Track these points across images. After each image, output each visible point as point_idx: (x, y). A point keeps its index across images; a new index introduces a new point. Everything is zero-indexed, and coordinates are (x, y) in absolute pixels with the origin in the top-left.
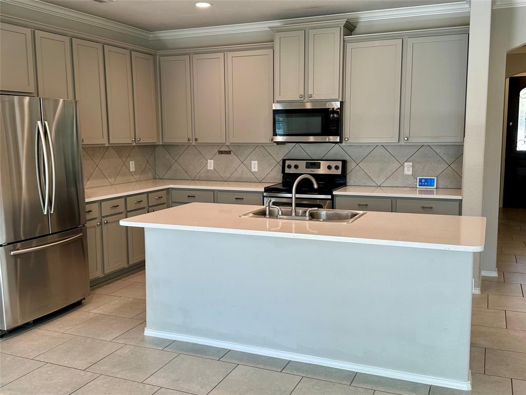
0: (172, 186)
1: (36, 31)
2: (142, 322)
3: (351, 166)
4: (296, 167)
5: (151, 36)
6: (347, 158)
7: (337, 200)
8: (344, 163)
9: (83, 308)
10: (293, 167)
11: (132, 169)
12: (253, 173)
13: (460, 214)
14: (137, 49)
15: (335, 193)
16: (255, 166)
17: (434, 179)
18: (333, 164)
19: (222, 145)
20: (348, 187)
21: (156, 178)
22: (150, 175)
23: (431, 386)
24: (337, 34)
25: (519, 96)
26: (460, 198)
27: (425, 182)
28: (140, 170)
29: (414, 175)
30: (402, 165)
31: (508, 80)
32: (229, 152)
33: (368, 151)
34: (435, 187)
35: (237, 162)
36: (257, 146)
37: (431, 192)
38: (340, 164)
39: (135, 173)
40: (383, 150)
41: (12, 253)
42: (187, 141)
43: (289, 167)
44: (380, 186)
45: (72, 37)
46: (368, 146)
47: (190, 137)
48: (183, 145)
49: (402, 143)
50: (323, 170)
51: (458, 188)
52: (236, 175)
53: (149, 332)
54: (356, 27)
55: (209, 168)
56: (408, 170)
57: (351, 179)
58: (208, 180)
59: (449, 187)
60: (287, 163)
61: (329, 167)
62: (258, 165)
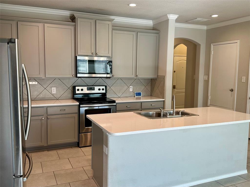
4: (82, 90)
8: (106, 87)
12: (53, 95)
17: (141, 93)
18: (101, 88)
26: (164, 100)
27: (138, 94)
29: (133, 91)
30: (129, 87)
34: (141, 96)
36: (55, 79)
40: (120, 81)
43: (78, 90)
44: (120, 97)
52: (41, 96)
56: (131, 89)
59: (145, 96)
60: (77, 88)
61: (99, 89)
62: (56, 90)
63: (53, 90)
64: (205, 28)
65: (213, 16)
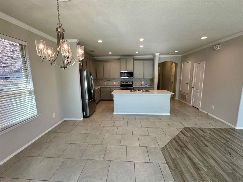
0: (101, 87)
2: (113, 112)
3: (133, 82)
4: (124, 83)
5: (93, 58)
7: (134, 88)
16: (115, 83)
17: (147, 84)
18: (131, 82)
19: (108, 79)
20: (134, 86)
29: (144, 84)
30: (142, 82)
32: (109, 80)
35: (111, 82)
36: (115, 79)
38: (132, 82)
40: (139, 79)
41: (90, 101)
43: (122, 83)
44: (138, 86)
46: (136, 79)
47: (103, 77)
49: (143, 78)
52: (111, 85)
53: (114, 113)
55: (105, 83)
58: (105, 86)
64: (180, 56)
65: (175, 52)
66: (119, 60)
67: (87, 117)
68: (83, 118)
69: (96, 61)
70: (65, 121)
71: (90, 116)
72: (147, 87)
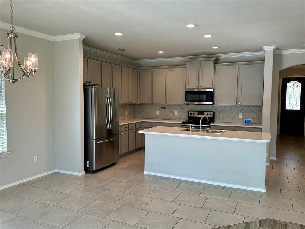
0: (143, 121)
1: (102, 62)
2: (143, 169)
3: (216, 114)
4: (194, 114)
6: (215, 111)
8: (214, 113)
9: (116, 165)
10: (192, 114)
11: (127, 114)
12: (175, 116)
13: (261, 132)
14: (132, 67)
15: (211, 124)
16: (176, 113)
17: (251, 120)
18: (209, 113)
19: (163, 104)
20: (215, 122)
21: (135, 118)
22: (133, 116)
23: (252, 191)
24: (212, 63)
25: (286, 86)
26: (261, 127)
27: (247, 121)
28: (130, 114)
29: (242, 118)
30: (238, 114)
31: (281, 79)
32: (165, 108)
33: (223, 108)
34: (251, 123)
35: (169, 111)
36: (177, 105)
37: (250, 125)
38: (212, 113)
39: (128, 115)
40: (229, 108)
41: (98, 142)
42: (149, 103)
43: (191, 114)
44: (228, 122)
45: (112, 64)
46: (224, 106)
47: (151, 101)
48: (146, 104)
49: (238, 105)
50: (205, 115)
51: (261, 124)
52: (168, 117)
53: (145, 173)
54: (219, 60)
55: (157, 114)
56: (240, 116)
57: (216, 119)
58: (156, 119)
59: (257, 123)
60: (190, 112)
61: (208, 114)
62: (178, 113)
63: (175, 113)
66: (184, 65)
67: (91, 172)
68: (84, 173)
69: (139, 68)
70: (56, 173)
71: (97, 171)
72: (251, 126)
